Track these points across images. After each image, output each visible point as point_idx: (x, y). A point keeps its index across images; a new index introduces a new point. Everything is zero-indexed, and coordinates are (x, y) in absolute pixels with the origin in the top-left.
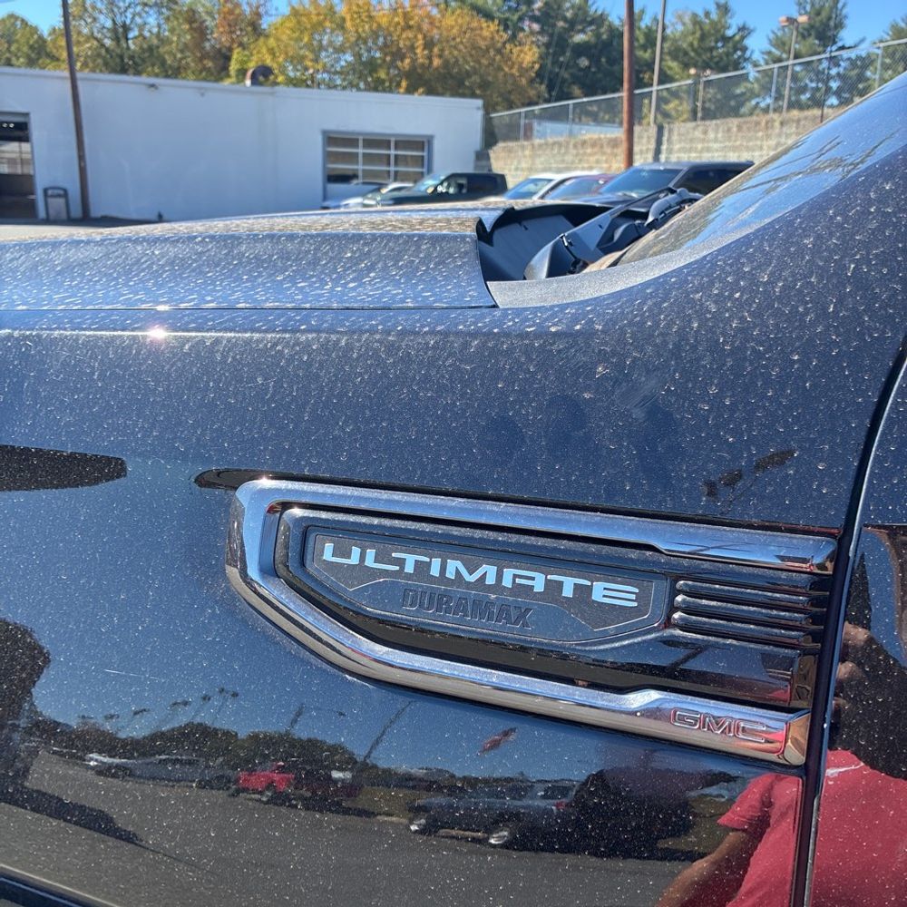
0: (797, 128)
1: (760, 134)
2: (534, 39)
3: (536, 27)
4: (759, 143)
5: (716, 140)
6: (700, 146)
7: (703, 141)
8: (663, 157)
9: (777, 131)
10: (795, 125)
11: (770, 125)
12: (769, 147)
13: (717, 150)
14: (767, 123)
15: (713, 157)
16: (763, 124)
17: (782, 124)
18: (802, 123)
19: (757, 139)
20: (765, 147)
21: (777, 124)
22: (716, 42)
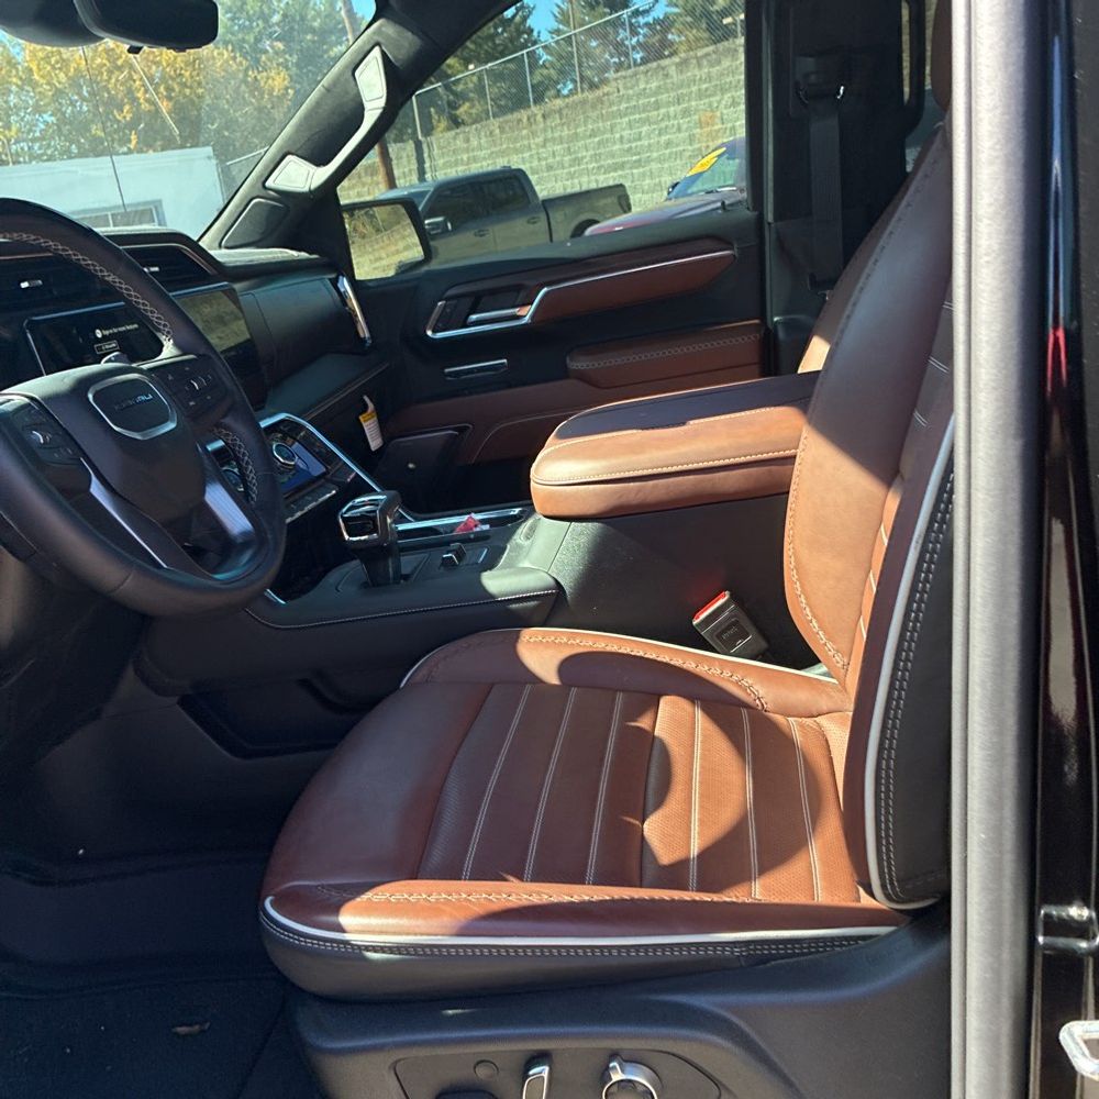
0: (561, 119)
1: (525, 132)
2: (281, 60)
3: (280, 45)
4: (526, 142)
5: (480, 148)
6: (465, 157)
7: (467, 150)
8: (428, 176)
9: (542, 125)
10: (557, 116)
11: (532, 120)
12: (537, 145)
13: (485, 159)
14: (529, 119)
15: (482, 167)
16: (525, 120)
17: (544, 116)
18: (564, 112)
19: (523, 138)
20: (533, 146)
21: (539, 118)
22: (496, 28)
